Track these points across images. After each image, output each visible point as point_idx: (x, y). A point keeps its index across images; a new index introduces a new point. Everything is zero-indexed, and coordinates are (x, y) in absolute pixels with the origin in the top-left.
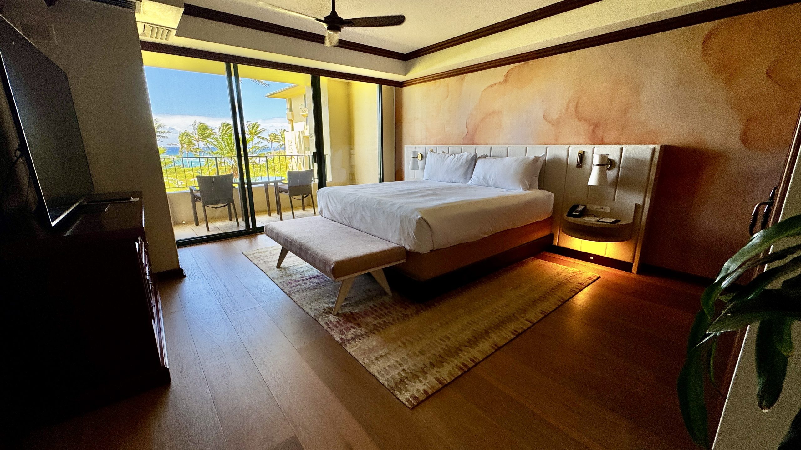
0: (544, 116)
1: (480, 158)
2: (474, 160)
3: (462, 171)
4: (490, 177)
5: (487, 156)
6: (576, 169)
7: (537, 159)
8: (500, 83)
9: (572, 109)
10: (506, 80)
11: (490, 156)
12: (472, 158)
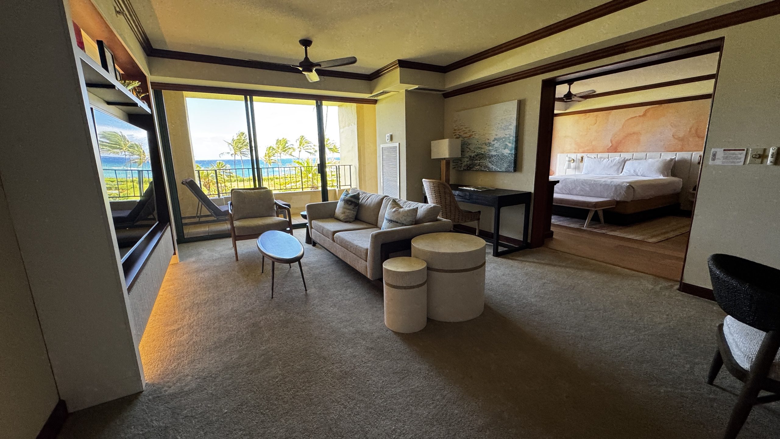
0: (673, 136)
1: (627, 160)
2: (625, 161)
3: (616, 168)
4: (639, 170)
5: (630, 159)
6: (698, 165)
7: (672, 160)
8: (640, 116)
9: (693, 131)
10: (644, 115)
11: (632, 159)
12: (622, 161)
